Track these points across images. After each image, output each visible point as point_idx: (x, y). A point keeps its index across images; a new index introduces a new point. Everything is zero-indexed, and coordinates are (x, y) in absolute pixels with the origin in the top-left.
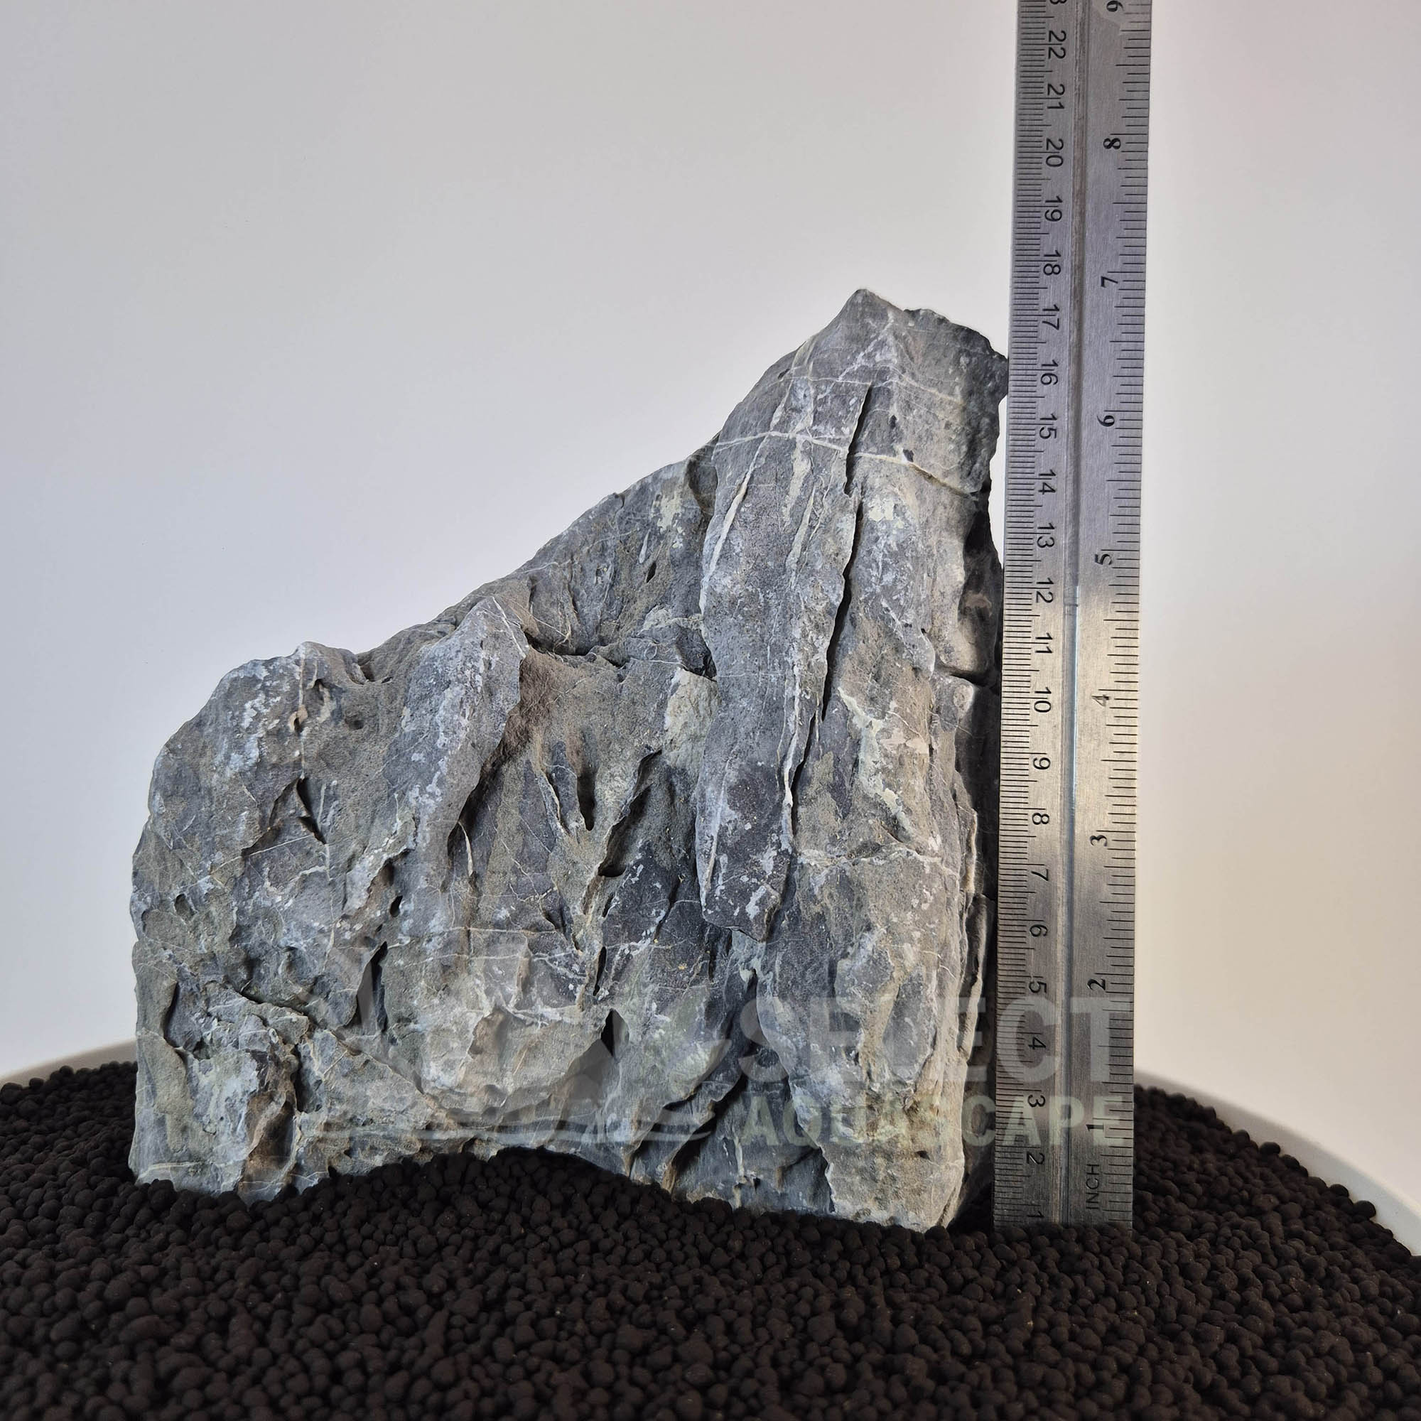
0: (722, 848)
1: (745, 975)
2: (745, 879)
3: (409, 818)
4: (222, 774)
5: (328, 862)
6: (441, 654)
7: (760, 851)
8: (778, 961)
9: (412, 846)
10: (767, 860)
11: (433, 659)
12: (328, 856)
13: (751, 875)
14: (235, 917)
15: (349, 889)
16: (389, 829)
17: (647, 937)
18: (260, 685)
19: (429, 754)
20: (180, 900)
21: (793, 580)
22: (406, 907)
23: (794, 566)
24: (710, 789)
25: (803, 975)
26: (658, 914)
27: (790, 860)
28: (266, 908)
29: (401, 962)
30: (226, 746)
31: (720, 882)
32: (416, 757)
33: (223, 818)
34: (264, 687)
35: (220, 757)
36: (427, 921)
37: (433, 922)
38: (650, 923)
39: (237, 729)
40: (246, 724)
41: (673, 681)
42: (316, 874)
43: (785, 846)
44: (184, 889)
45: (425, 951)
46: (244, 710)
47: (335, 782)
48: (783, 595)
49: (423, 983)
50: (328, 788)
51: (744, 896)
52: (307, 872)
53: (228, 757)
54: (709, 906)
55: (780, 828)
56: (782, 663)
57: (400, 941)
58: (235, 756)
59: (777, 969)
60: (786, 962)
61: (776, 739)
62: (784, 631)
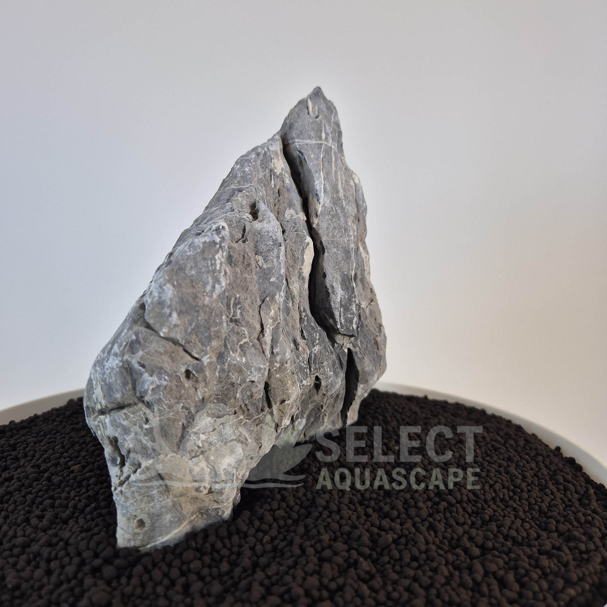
0: (341, 305)
1: (346, 351)
2: (349, 316)
3: (277, 309)
4: (211, 297)
5: (247, 337)
6: (272, 230)
7: (351, 305)
8: (359, 343)
9: (279, 321)
10: (354, 307)
11: (268, 232)
12: (246, 333)
13: (351, 314)
14: (217, 374)
15: (264, 346)
16: (269, 315)
17: (316, 344)
18: (218, 246)
19: (278, 278)
20: (188, 374)
21: (344, 203)
22: (276, 350)
23: (343, 198)
24: (334, 284)
25: (367, 346)
26: (316, 335)
27: (359, 306)
28: (235, 365)
29: (279, 376)
30: (210, 280)
31: (342, 318)
32: (273, 279)
33: (214, 321)
34: (221, 247)
35: (209, 288)
36: (285, 355)
37: (287, 354)
38: (316, 339)
39: (214, 271)
40: (218, 268)
41: (306, 241)
42: (245, 343)
43: (357, 302)
44: (188, 366)
45: (286, 367)
46: (216, 260)
47: (238, 296)
48: (343, 208)
49: (290, 382)
50: (236, 299)
51: (351, 322)
52: (242, 343)
53: (214, 287)
54: (342, 328)
55: (355, 296)
56: (348, 235)
57: (276, 366)
58: (217, 286)
59: (360, 346)
60: (361, 342)
61: (349, 263)
62: (346, 223)
